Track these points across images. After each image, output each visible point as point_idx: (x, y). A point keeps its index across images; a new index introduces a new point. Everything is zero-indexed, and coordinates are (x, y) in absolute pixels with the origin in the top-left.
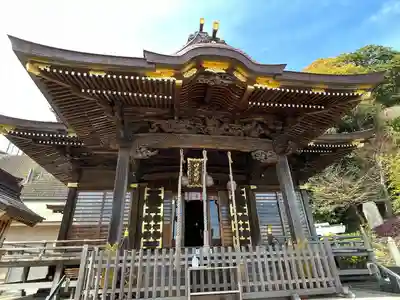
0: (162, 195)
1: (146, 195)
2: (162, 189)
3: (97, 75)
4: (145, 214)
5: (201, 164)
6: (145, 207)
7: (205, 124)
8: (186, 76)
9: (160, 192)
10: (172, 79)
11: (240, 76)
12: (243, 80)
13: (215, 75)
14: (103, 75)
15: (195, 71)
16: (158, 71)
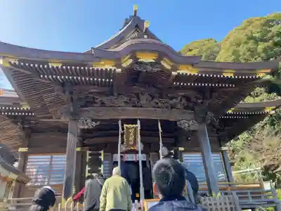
0: (102, 157)
1: (88, 157)
2: (102, 152)
3: (55, 66)
4: (87, 174)
5: (136, 129)
6: (88, 168)
7: (139, 99)
8: (124, 65)
9: (100, 155)
10: (113, 68)
11: (166, 65)
12: (169, 67)
13: (146, 64)
14: (60, 66)
15: (130, 61)
16: (102, 63)
